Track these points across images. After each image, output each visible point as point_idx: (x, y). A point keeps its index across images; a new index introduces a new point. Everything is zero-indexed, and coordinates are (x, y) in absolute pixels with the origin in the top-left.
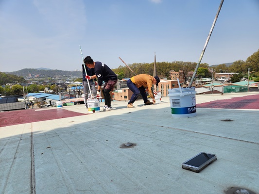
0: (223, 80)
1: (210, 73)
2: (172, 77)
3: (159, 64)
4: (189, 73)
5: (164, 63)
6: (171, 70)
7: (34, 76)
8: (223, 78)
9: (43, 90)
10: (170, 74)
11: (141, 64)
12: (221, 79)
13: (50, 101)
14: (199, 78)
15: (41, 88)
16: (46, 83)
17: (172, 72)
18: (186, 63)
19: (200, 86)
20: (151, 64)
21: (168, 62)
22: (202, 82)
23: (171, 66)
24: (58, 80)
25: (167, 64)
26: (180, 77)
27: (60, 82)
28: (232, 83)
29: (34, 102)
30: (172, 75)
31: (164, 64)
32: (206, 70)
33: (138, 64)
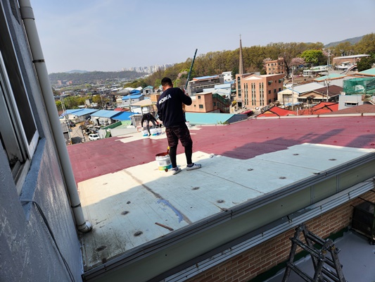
0: (346, 67)
1: (327, 58)
2: (268, 69)
3: (247, 50)
4: (294, 60)
5: (255, 47)
6: (265, 58)
7: (65, 83)
8: (346, 64)
9: (83, 103)
10: (264, 64)
11: (219, 52)
12: (343, 67)
13: (98, 120)
14: (309, 66)
15: (80, 101)
16: (84, 93)
17: (267, 60)
18: (288, 45)
19: (310, 80)
20: (234, 52)
21: (261, 46)
22: (314, 73)
23: (265, 51)
24: (101, 86)
25: (259, 48)
26: (279, 69)
27: (103, 89)
28: (359, 71)
29: (75, 122)
30: (267, 66)
31: (254, 49)
32: (319, 53)
33: (214, 53)
